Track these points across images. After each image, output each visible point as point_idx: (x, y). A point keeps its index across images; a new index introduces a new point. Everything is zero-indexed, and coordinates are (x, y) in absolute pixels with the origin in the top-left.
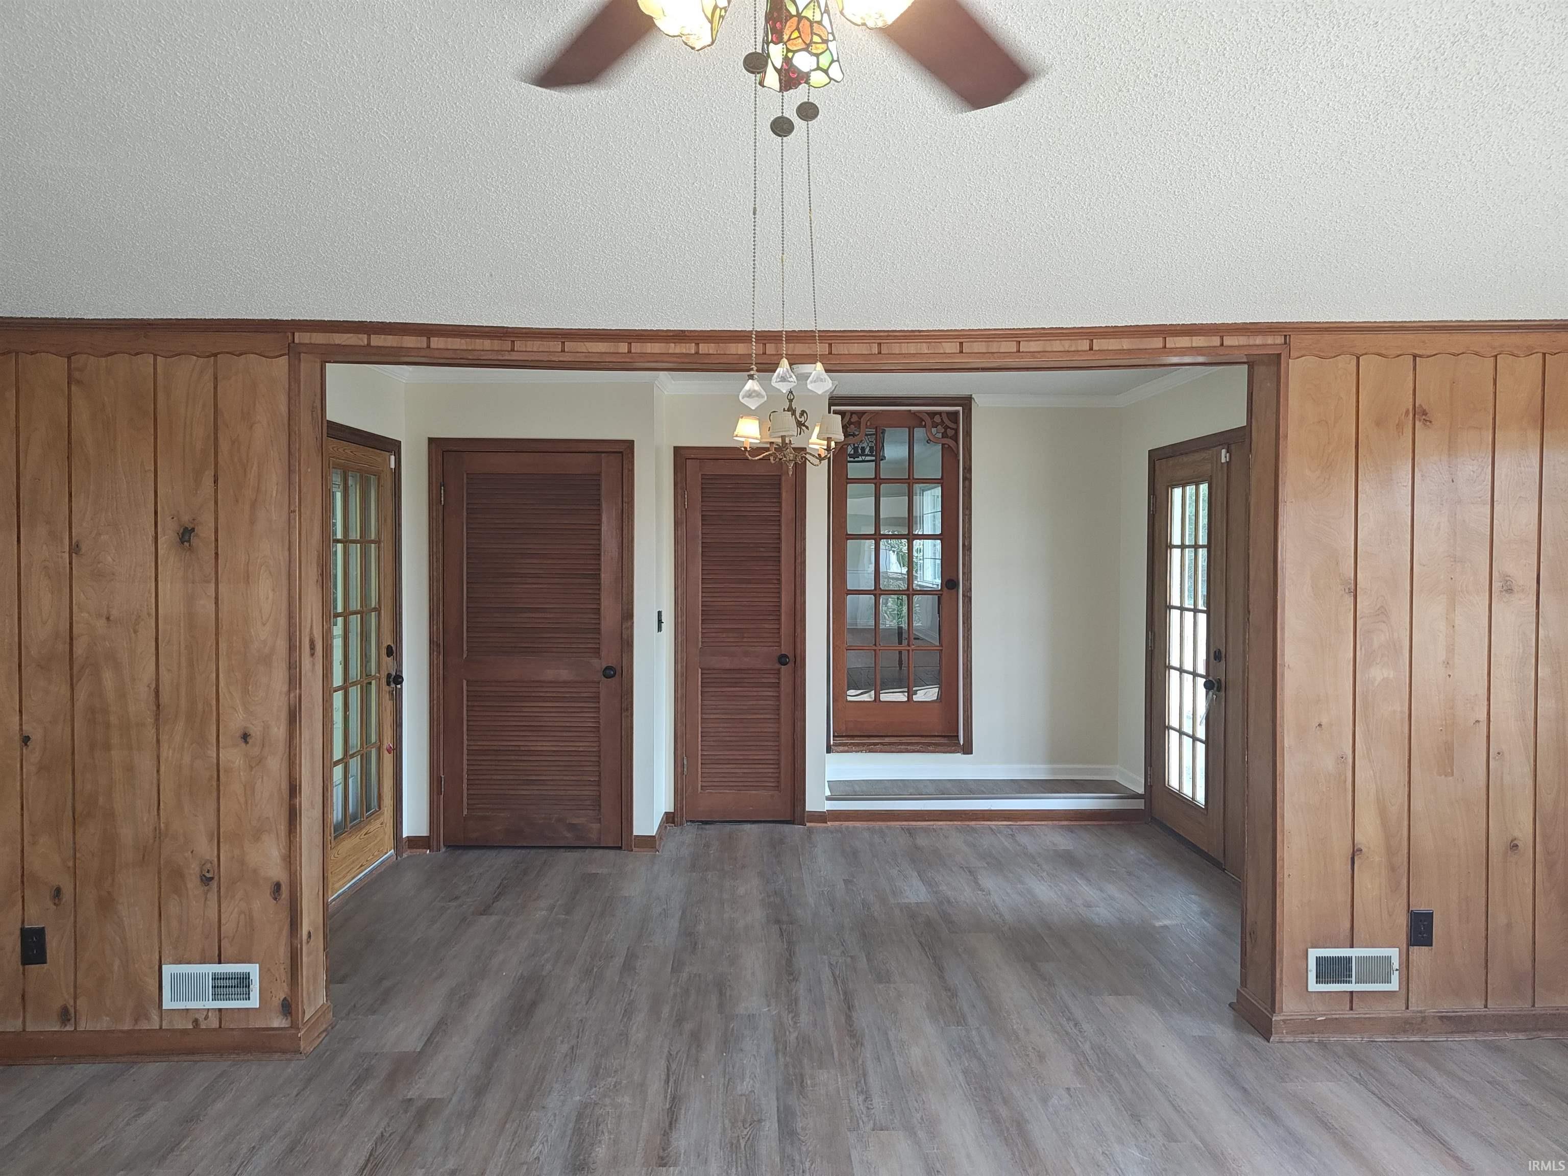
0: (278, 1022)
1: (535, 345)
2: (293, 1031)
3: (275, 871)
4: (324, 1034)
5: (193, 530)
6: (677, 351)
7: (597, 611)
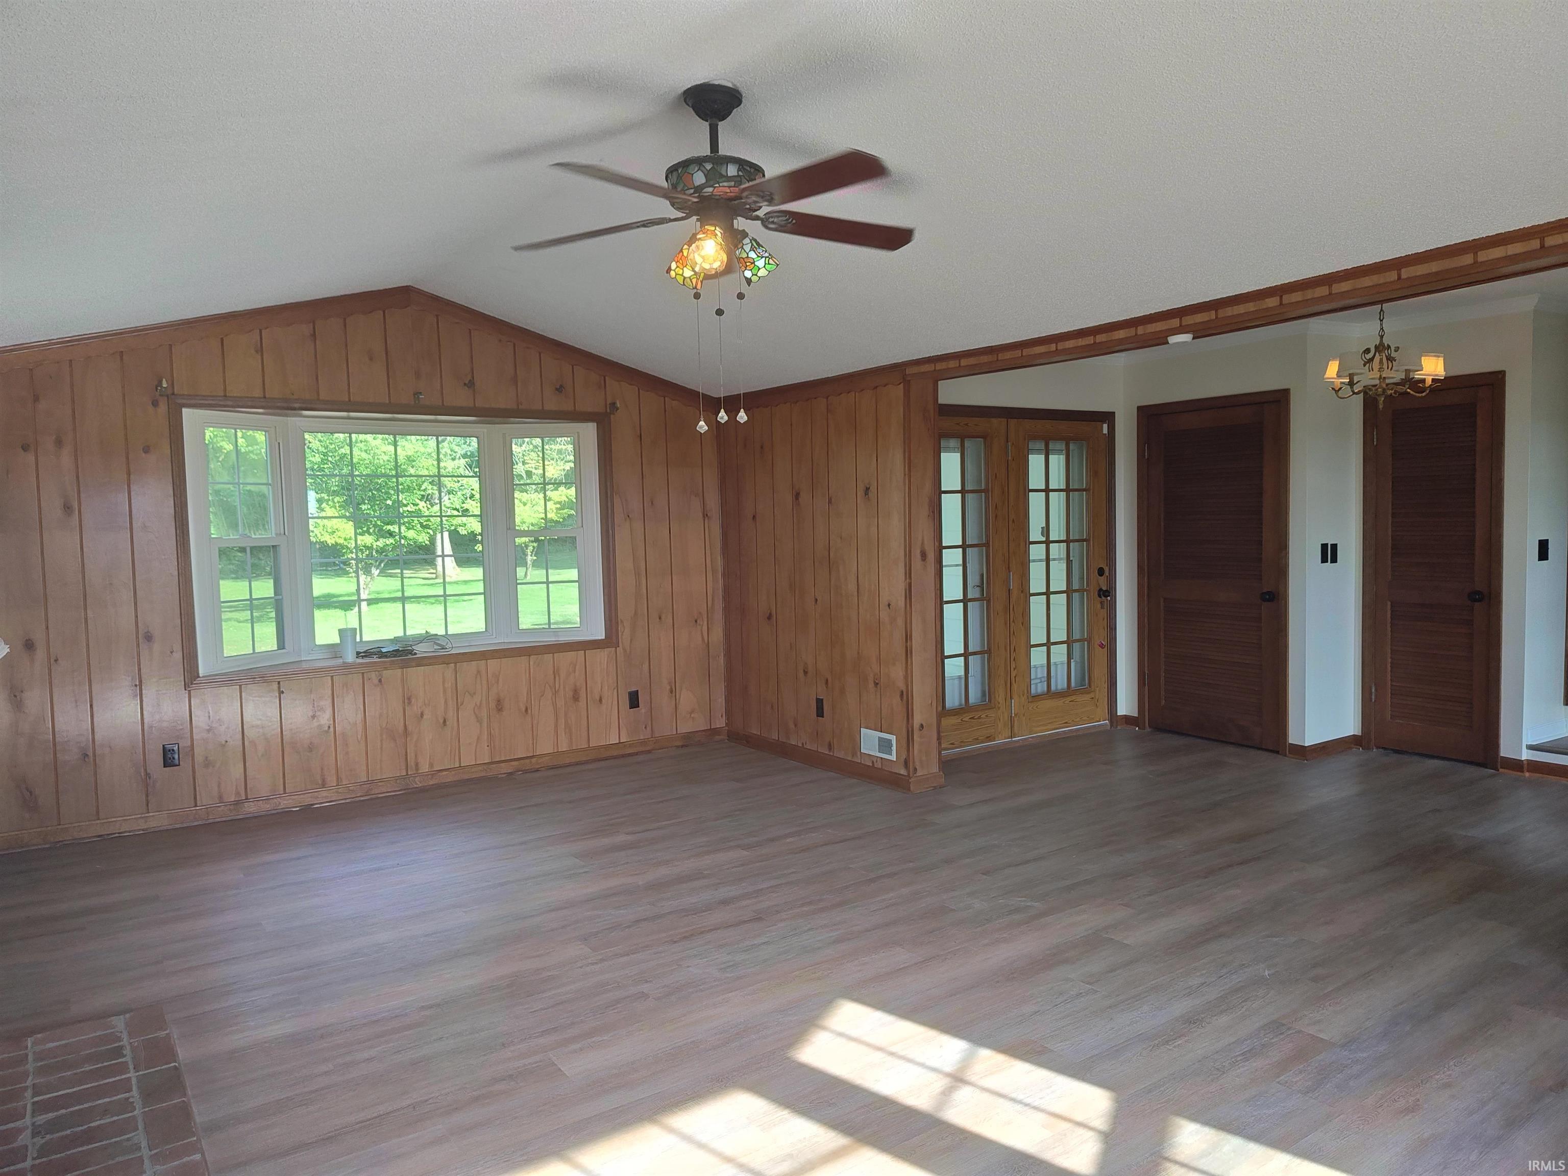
0: (903, 772)
1: (1008, 355)
2: (908, 778)
3: (901, 685)
4: (932, 788)
5: (869, 488)
6: (1083, 344)
7: (1260, 543)
